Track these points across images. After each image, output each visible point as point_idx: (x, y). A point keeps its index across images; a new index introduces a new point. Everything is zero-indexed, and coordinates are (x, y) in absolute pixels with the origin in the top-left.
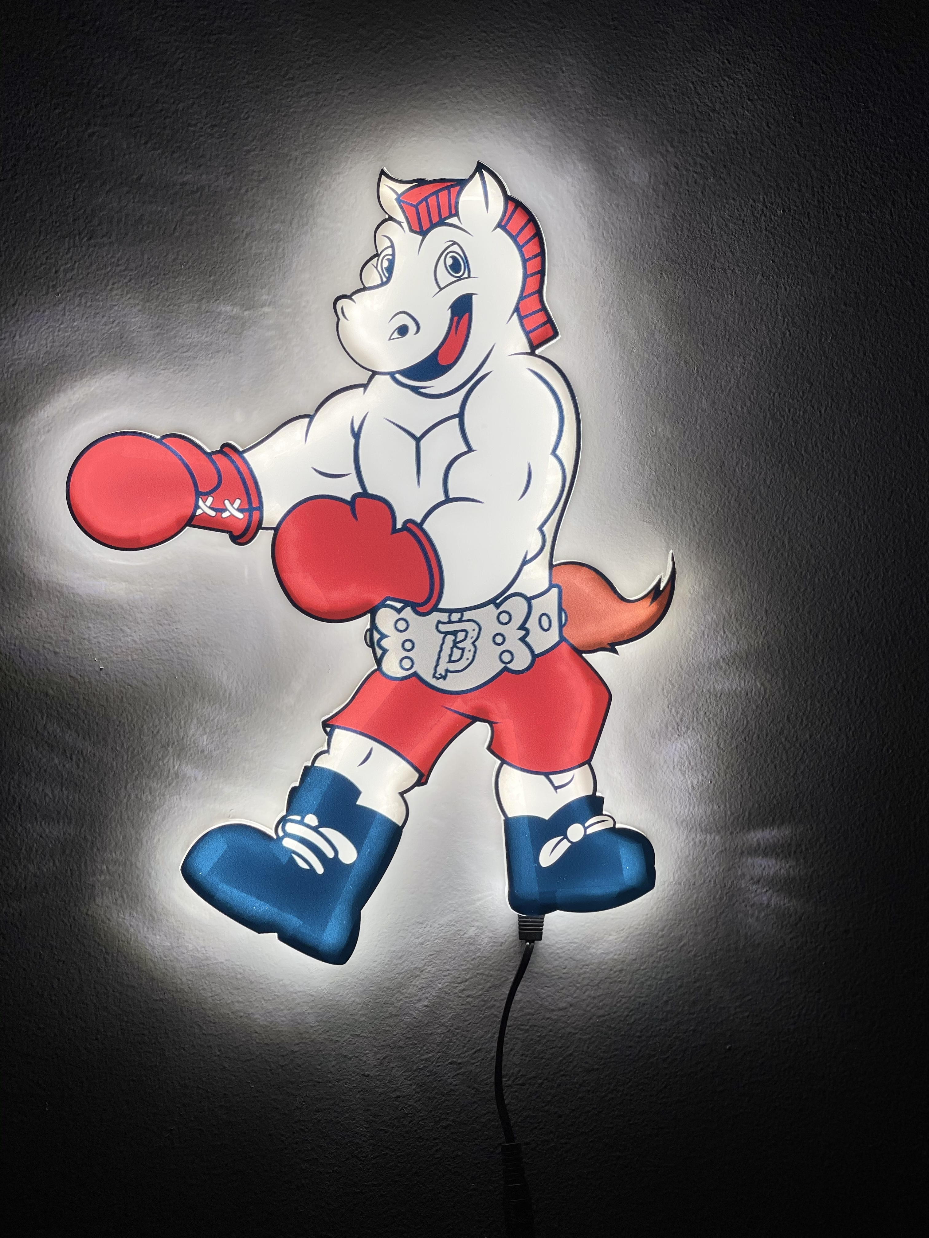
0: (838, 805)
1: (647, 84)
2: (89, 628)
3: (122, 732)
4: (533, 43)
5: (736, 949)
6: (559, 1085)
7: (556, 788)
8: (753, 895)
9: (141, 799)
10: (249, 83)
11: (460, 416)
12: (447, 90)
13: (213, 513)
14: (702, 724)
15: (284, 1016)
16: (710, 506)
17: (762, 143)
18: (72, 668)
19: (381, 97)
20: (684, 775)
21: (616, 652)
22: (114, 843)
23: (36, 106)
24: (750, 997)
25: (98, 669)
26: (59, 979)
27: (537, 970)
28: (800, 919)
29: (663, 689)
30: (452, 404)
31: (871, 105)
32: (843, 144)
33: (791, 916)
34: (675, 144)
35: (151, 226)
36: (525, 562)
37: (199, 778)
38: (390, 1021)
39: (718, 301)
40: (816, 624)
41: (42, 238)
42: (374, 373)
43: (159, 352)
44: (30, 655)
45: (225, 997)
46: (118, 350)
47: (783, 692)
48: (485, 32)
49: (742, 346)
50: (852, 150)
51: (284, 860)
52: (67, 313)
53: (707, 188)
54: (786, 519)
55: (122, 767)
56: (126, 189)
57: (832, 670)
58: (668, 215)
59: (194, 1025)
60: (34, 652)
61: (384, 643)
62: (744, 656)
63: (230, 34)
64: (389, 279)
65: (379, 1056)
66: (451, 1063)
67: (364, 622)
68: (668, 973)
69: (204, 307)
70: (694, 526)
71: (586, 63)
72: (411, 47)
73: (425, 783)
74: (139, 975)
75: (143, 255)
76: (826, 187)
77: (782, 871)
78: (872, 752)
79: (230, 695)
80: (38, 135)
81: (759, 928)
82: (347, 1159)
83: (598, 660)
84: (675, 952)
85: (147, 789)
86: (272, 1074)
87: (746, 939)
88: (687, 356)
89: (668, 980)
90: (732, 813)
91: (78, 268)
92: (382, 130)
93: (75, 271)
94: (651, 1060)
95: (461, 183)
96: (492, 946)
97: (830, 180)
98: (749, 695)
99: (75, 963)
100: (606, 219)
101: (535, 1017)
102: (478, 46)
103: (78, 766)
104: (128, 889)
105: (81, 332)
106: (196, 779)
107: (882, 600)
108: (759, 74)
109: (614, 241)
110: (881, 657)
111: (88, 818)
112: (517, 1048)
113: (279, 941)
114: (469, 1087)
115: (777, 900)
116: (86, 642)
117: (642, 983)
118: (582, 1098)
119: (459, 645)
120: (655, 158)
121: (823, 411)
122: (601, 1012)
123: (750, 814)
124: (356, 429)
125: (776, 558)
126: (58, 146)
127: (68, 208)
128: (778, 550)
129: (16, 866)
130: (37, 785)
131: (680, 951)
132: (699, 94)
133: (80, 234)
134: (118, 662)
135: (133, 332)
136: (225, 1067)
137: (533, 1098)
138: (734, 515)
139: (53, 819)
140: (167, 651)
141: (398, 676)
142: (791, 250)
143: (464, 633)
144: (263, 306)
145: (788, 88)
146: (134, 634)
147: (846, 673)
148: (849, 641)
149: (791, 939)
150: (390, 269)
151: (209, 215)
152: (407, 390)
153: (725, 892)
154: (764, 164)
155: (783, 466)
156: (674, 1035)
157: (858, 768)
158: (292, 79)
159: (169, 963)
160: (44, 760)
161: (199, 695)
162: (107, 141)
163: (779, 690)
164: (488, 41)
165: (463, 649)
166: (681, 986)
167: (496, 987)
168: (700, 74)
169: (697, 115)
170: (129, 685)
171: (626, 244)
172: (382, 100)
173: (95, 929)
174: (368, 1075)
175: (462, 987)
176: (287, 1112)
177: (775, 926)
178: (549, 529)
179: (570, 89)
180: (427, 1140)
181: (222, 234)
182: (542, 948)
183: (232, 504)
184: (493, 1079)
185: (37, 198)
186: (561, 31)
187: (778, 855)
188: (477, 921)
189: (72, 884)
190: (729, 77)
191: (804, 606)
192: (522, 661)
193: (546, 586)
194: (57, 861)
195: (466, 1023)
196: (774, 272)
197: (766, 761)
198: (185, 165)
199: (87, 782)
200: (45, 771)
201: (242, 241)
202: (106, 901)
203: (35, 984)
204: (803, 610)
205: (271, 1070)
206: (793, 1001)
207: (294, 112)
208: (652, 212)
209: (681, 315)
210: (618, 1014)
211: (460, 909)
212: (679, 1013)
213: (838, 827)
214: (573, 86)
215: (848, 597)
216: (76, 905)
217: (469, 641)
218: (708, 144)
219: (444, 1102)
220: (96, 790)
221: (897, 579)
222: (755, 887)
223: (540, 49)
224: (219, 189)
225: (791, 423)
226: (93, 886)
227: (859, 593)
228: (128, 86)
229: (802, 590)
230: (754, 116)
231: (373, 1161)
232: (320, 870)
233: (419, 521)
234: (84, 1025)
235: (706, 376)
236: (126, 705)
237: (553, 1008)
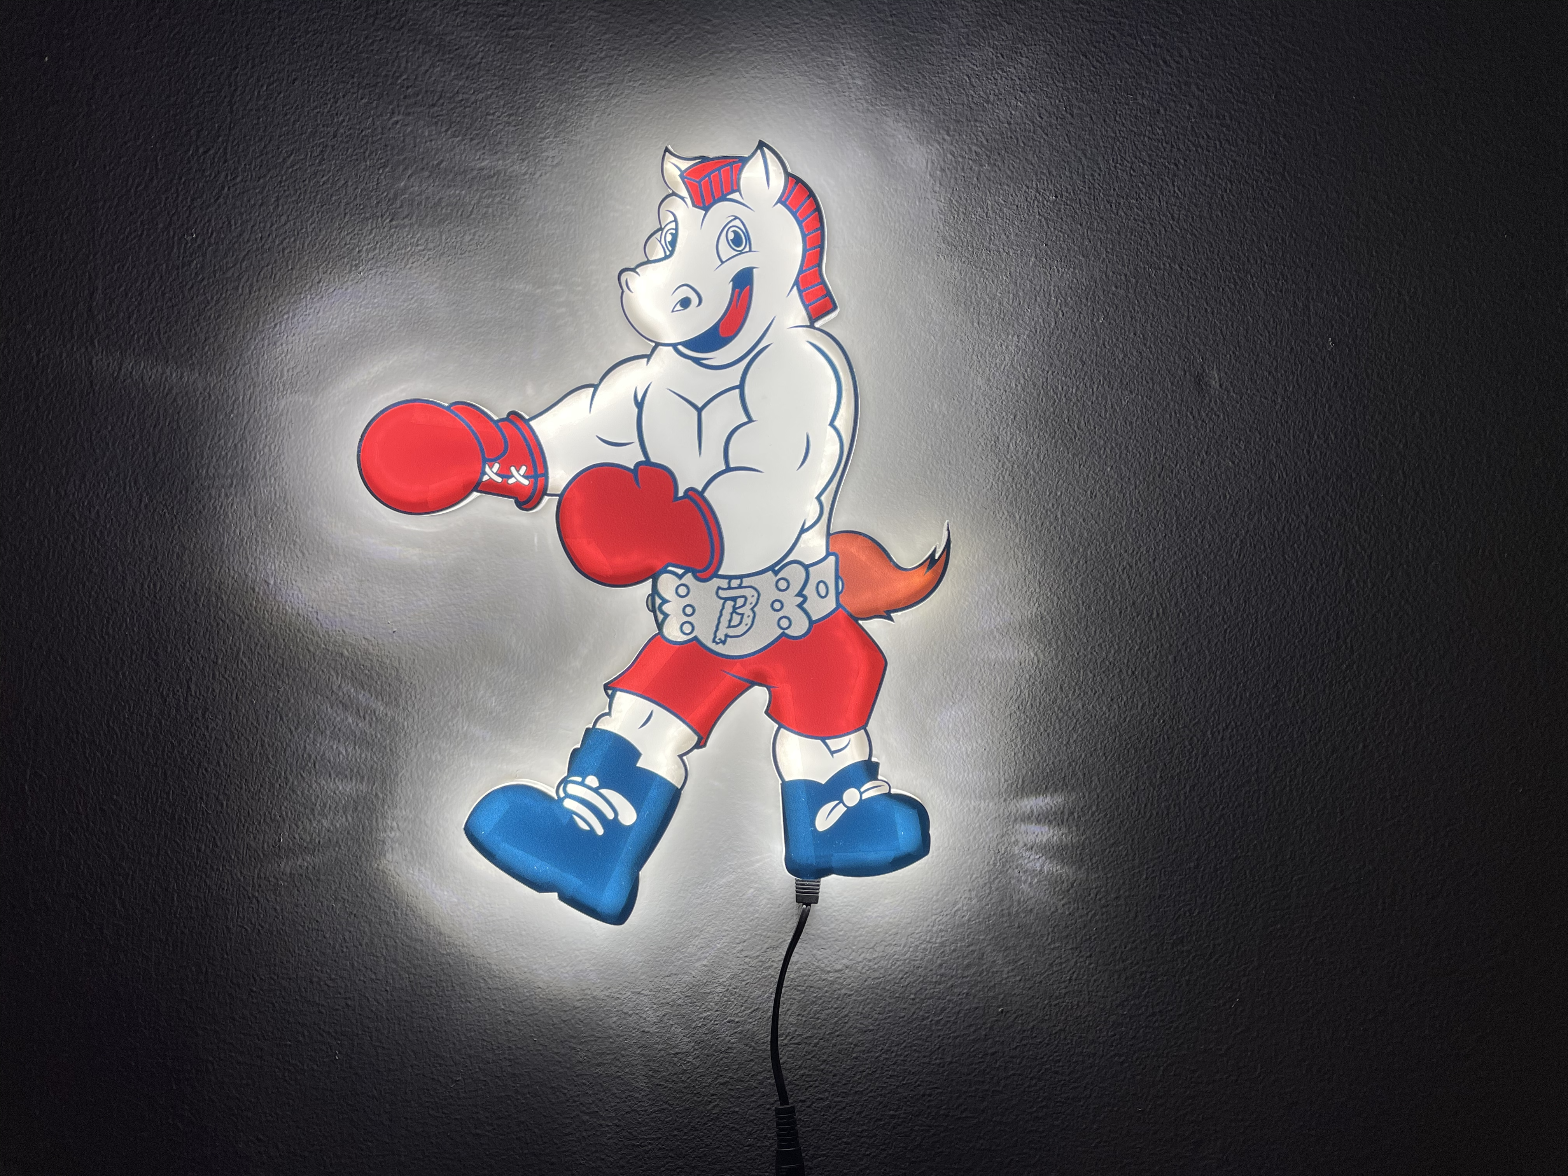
0: (1110, 773)
1: (924, 76)
2: (383, 592)
3: (413, 693)
4: (815, 37)
5: (1009, 914)
6: (834, 1045)
7: (832, 753)
8: (1026, 861)
9: (430, 758)
10: (544, 75)
11: (741, 387)
12: (732, 81)
13: (499, 480)
14: (976, 692)
15: (567, 973)
16: (984, 480)
17: (1034, 132)
18: (366, 630)
19: (669, 88)
20: (958, 742)
21: (891, 619)
22: (403, 802)
23: (344, 97)
24: (1022, 962)
25: (391, 631)
26: (350, 932)
27: (813, 932)
28: (1072, 886)
29: (938, 658)
30: (733, 376)
31: (1139, 97)
32: (1113, 135)
33: (1063, 882)
34: (951, 133)
35: (450, 208)
36: (803, 531)
37: (488, 739)
38: (671, 980)
39: (993, 281)
40: (1088, 596)
41: (346, 220)
42: (658, 344)
43: (454, 327)
44: (326, 617)
45: (510, 952)
46: (416, 325)
47: (1055, 662)
48: (769, 27)
49: (1016, 326)
50: (1121, 139)
51: (565, 821)
52: (369, 291)
53: (982, 175)
54: (1059, 494)
55: (413, 727)
56: (427, 174)
57: (1104, 641)
58: (945, 199)
59: (479, 979)
60: (331, 615)
61: (665, 608)
62: (1018, 627)
63: (528, 29)
64: (672, 253)
65: (658, 1013)
66: (729, 1022)
67: (646, 587)
68: (942, 937)
69: (498, 284)
70: (969, 500)
71: (866, 57)
72: (699, 41)
73: (704, 745)
74: (427, 930)
75: (441, 236)
76: (1096, 175)
77: (1055, 838)
78: (1143, 722)
79: (518, 658)
80: (345, 124)
81: (1032, 894)
82: (627, 1113)
83: (873, 626)
84: (949, 917)
85: (437, 749)
86: (555, 1028)
87: (1019, 904)
88: (963, 335)
89: (942, 944)
90: (1006, 781)
91: (380, 248)
92: (670, 118)
93: (377, 251)
94: (925, 1022)
95: (743, 161)
96: (771, 908)
97: (1100, 169)
98: (1023, 664)
99: (366, 917)
100: (885, 203)
101: (811, 978)
102: (763, 40)
103: (371, 726)
104: (417, 845)
105: (381, 308)
106: (484, 740)
107: (1153, 573)
108: (1032, 67)
109: (892, 224)
110: (1152, 628)
111: (379, 775)
112: (793, 1008)
113: (559, 901)
114: (746, 1045)
115: (1050, 867)
116: (380, 606)
117: (917, 946)
118: (856, 1058)
119: (738, 611)
120: (932, 146)
121: (1095, 389)
122: (877, 974)
123: (1023, 782)
124: (639, 398)
125: (1049, 531)
126: (364, 133)
127: (371, 191)
128: (1051, 524)
129: (310, 821)
130: (331, 743)
131: (955, 916)
132: (974, 86)
133: (382, 216)
134: (410, 625)
135: (430, 308)
136: (509, 1021)
137: (809, 1057)
138: (1008, 490)
139: (346, 776)
140: (458, 615)
141: (679, 640)
142: (1064, 234)
143: (743, 599)
144: (554, 284)
145: (1059, 81)
146: (426, 598)
147: (1118, 644)
148: (1120, 613)
149: (1063, 905)
150: (673, 243)
151: (504, 198)
152: (690, 361)
153: (998, 858)
154: (1037, 152)
155: (1056, 442)
156: (948, 998)
157: (1130, 738)
158: (586, 71)
159: (456, 919)
160: (338, 719)
161: (489, 658)
162: (409, 129)
163: (1052, 660)
164: (771, 36)
165: (742, 615)
166: (954, 950)
167: (774, 948)
168: (975, 67)
169: (972, 105)
170: (420, 647)
171: (904, 227)
172: (671, 90)
173: (385, 884)
174: (648, 1032)
175: (740, 947)
176: (568, 1065)
177: (1047, 892)
178: (826, 499)
179: (850, 81)
180: (705, 1096)
181: (516, 216)
182: (819, 910)
183: (518, 470)
184: (769, 1038)
185: (343, 182)
186: (842, 27)
187: (1050, 822)
188: (756, 882)
189: (363, 839)
190: (1002, 70)
191: (1077, 579)
192: (799, 628)
193: (824, 554)
194: (349, 817)
195: (744, 983)
196: (1047, 254)
197: (1039, 729)
198: (483, 151)
199: (379, 740)
200: (339, 730)
201: (535, 223)
202: (396, 857)
203: (327, 936)
204: (1076, 582)
205: (553, 1025)
206: (1064, 966)
207: (587, 102)
208: (929, 197)
209: (957, 295)
210: (893, 976)
211: (739, 870)
212: (952, 977)
213: (1110, 795)
214: (853, 78)
215: (1120, 570)
216: (367, 861)
217: (748, 606)
218: (983, 133)
219: (721, 1059)
220: (388, 750)
221: (1168, 552)
222: (1028, 853)
223: (822, 43)
224: (514, 173)
225: (1064, 400)
226: (384, 842)
227: (1131, 567)
228: (430, 77)
229: (1075, 562)
230: (1026, 107)
231: (653, 1115)
232: (600, 831)
233: (700, 489)
234: (373, 977)
235: (982, 354)
236: (418, 666)
237: (829, 969)
